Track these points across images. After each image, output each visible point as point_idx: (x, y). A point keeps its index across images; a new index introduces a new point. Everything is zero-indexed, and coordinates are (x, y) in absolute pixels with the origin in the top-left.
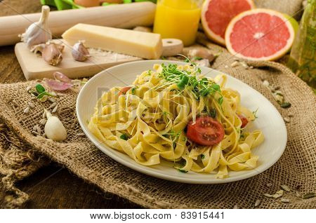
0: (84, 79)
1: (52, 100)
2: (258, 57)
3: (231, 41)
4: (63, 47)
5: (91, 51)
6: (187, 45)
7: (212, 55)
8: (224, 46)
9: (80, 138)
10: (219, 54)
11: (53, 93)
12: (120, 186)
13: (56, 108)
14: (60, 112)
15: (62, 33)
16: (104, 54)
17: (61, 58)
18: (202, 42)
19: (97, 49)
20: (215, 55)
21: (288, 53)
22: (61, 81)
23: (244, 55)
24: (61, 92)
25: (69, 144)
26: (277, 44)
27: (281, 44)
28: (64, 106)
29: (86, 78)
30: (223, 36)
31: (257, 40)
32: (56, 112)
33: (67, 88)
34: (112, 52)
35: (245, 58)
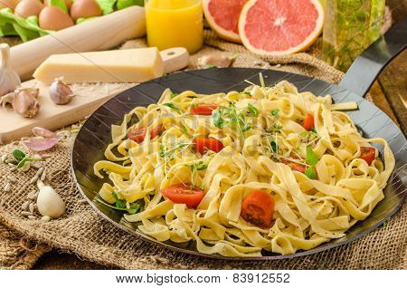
0: (73, 126)
1: (37, 165)
2: (284, 49)
3: (248, 36)
4: (38, 90)
5: (74, 88)
6: (193, 52)
7: (227, 59)
8: (239, 43)
9: (83, 206)
10: (235, 56)
11: (37, 156)
12: (144, 260)
13: (44, 174)
14: (50, 178)
15: (33, 72)
16: (92, 88)
17: (38, 106)
18: (211, 43)
19: (81, 84)
20: (231, 58)
21: (321, 35)
22: (45, 137)
23: (267, 50)
24: (47, 151)
25: (70, 218)
26: (304, 28)
27: (309, 26)
28: (54, 170)
29: (75, 124)
30: (236, 31)
31: (279, 27)
32: (46, 179)
33: (52, 145)
34: (101, 83)
35: (268, 54)
